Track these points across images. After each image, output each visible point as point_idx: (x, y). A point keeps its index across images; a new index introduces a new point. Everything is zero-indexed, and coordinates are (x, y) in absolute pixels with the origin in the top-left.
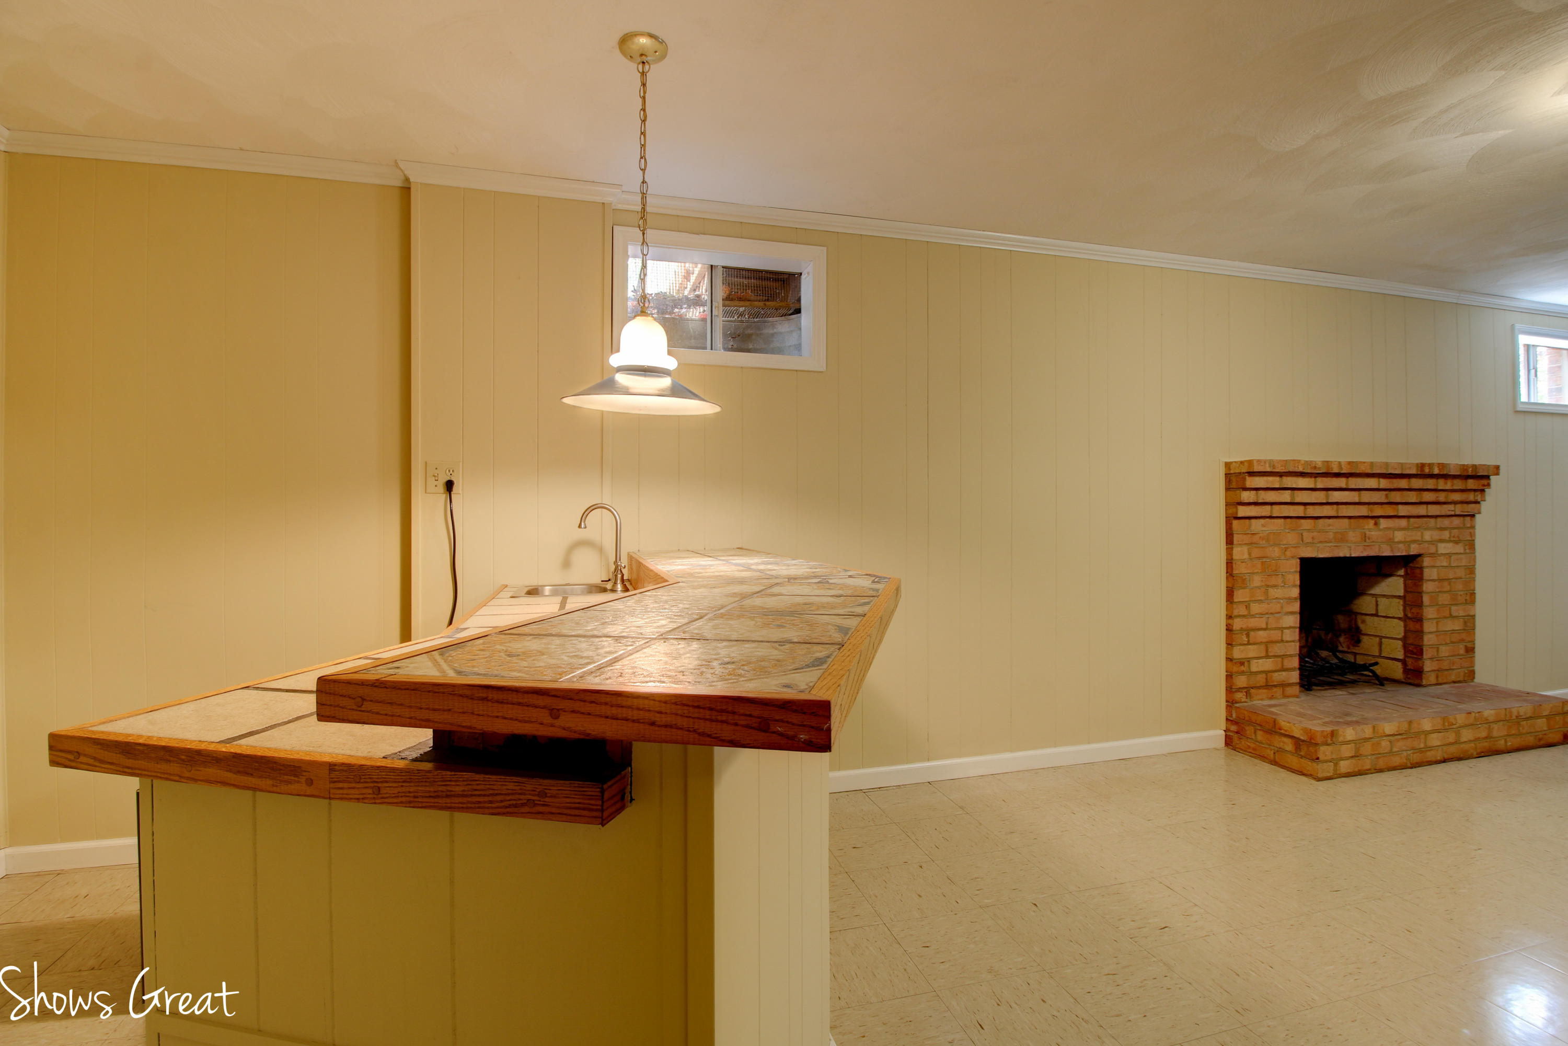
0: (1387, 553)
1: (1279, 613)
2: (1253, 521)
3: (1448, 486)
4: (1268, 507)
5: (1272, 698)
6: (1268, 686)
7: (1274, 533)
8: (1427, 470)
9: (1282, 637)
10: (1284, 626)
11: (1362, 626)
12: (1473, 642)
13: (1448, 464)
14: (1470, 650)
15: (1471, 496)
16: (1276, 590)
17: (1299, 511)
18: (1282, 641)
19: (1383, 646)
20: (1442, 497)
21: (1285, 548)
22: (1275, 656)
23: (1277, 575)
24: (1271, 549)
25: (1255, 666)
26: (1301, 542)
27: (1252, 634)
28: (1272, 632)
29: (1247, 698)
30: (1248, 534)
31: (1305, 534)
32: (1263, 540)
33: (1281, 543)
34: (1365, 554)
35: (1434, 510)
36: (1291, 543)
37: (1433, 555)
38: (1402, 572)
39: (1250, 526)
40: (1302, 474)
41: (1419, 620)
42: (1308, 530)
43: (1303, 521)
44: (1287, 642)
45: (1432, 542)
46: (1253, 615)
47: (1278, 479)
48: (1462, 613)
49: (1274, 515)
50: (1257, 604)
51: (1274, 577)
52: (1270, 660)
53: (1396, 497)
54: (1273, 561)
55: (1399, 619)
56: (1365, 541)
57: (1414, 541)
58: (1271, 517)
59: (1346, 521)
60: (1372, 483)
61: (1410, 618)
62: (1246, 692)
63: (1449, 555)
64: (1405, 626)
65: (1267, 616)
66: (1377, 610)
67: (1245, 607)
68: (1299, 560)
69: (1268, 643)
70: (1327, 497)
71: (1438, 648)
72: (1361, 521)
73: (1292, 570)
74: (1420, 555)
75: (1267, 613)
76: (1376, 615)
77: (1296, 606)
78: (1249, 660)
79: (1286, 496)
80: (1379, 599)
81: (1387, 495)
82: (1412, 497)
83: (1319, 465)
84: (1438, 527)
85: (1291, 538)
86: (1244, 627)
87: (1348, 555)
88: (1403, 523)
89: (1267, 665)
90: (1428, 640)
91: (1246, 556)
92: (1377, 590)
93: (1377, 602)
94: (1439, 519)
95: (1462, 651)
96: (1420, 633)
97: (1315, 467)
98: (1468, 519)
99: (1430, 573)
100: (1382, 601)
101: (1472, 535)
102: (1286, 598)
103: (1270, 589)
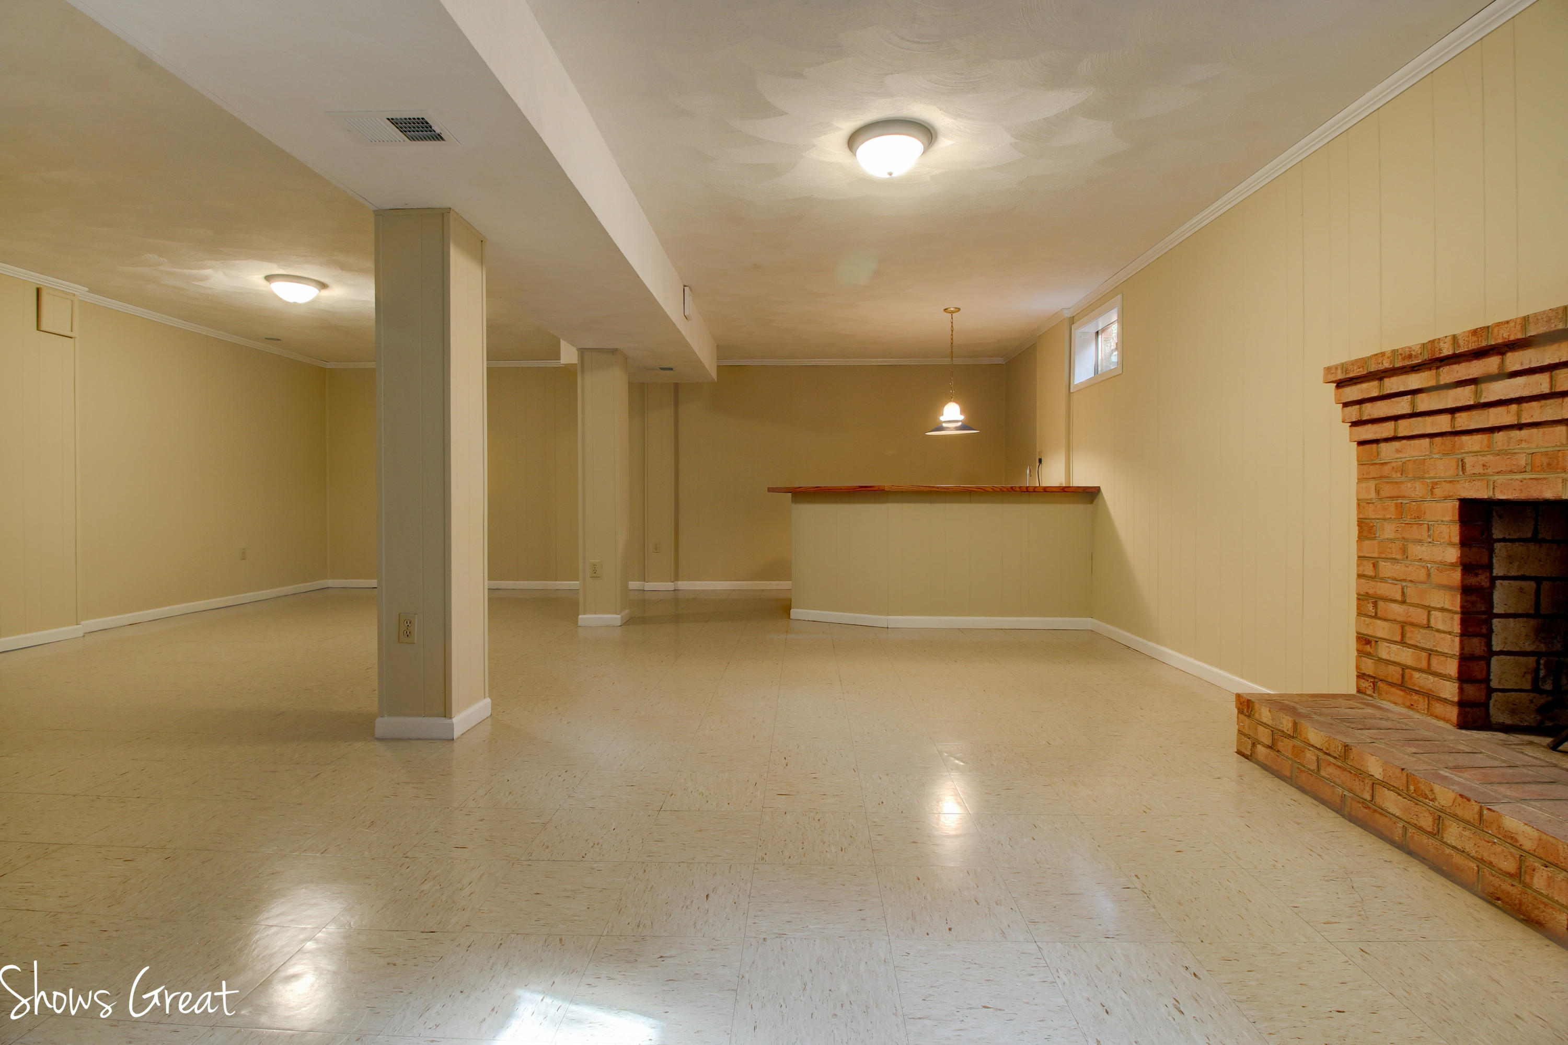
2: (1383, 446)
4: (1390, 425)
5: (1411, 707)
6: (1402, 685)
7: (1415, 461)
9: (1429, 620)
16: (1419, 547)
17: (1443, 423)
18: (1428, 627)
21: (1433, 483)
22: (1416, 647)
23: (1421, 525)
24: (1409, 485)
25: (1384, 652)
26: (1461, 473)
27: (1381, 604)
28: (1412, 609)
29: (1374, 692)
30: (1376, 464)
31: (1469, 460)
32: (1396, 472)
33: (1427, 476)
36: (1442, 475)
39: (1378, 454)
43: (1464, 439)
44: (1438, 631)
46: (1382, 578)
49: (1400, 435)
50: (1388, 564)
51: (1415, 526)
52: (1409, 650)
54: (1414, 503)
62: (1374, 683)
67: (1372, 565)
68: (1457, 503)
69: (1403, 625)
70: (1477, 394)
73: (1447, 518)
75: (1405, 580)
78: (1377, 640)
85: (1443, 467)
86: (1371, 592)
89: (1405, 656)
91: (1373, 495)
102: (1435, 562)
103: (1410, 546)
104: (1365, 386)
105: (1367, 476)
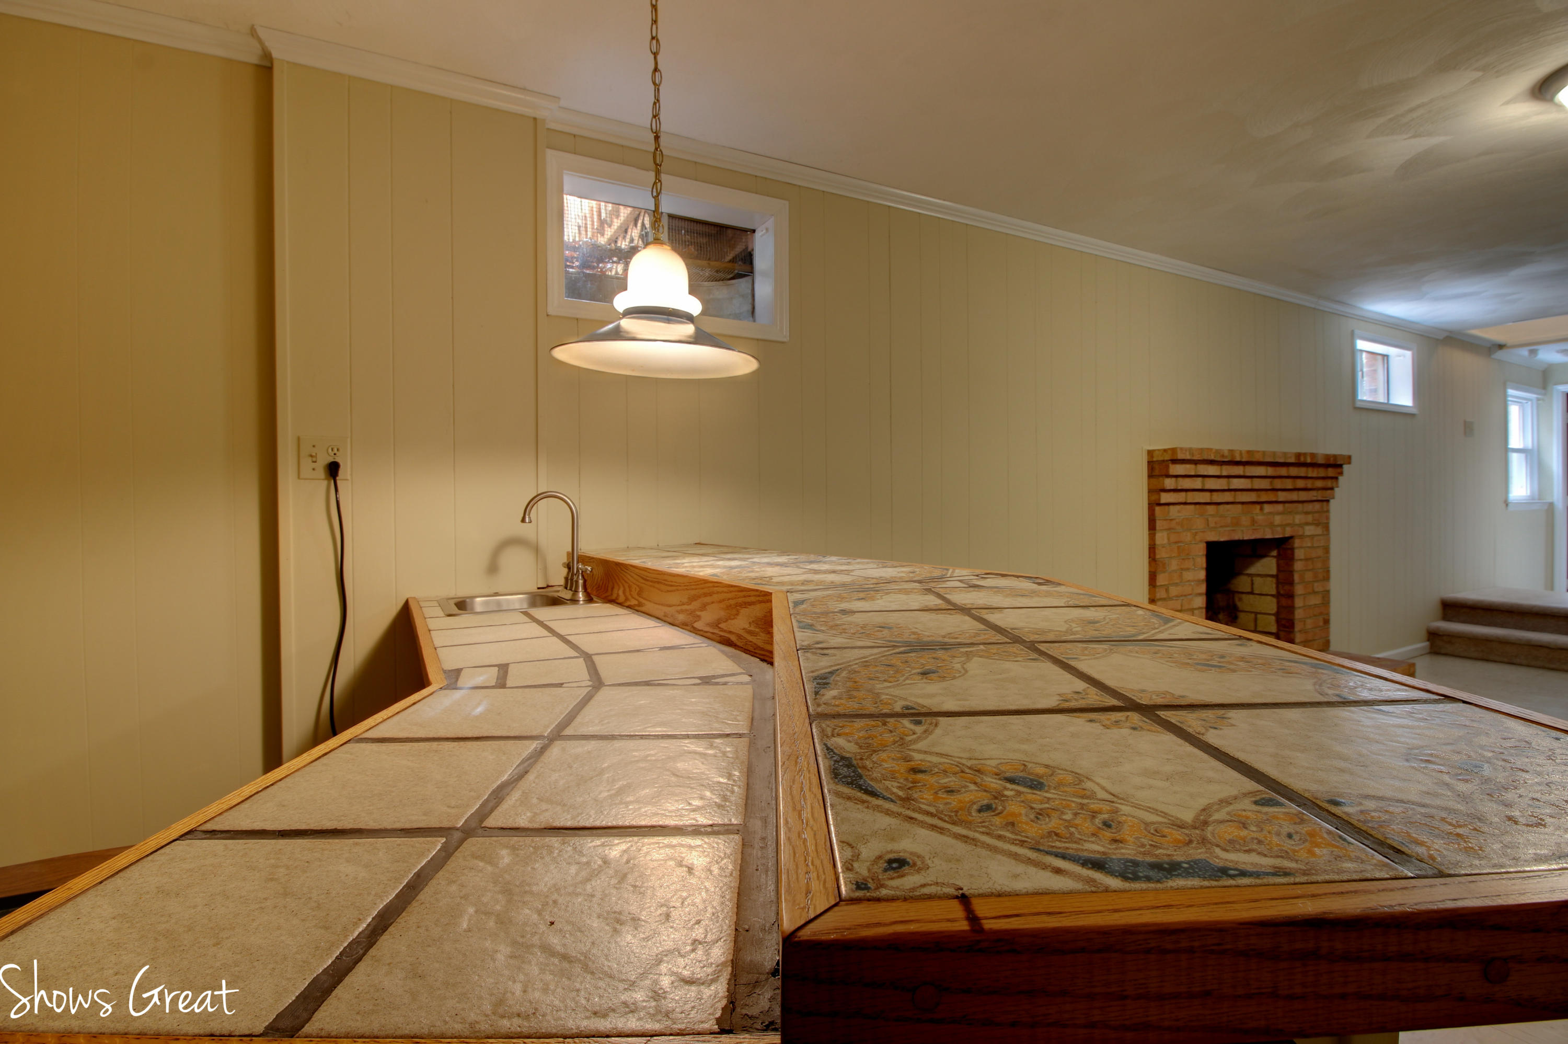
0: (1269, 536)
1: (1191, 594)
2: (1171, 507)
3: (1315, 475)
4: (1184, 494)
7: (1187, 519)
8: (1302, 459)
10: (1195, 607)
11: (1239, 604)
12: (1328, 614)
13: (1317, 454)
14: (1327, 622)
15: (1329, 483)
16: (1188, 573)
17: (1206, 497)
19: (1258, 622)
20: (1309, 483)
21: (1195, 533)
23: (1189, 559)
24: (1184, 534)
26: (1207, 527)
30: (1167, 520)
31: (1210, 519)
32: (1178, 525)
33: (1193, 528)
34: (1253, 537)
35: (1303, 496)
36: (1199, 528)
37: (1302, 537)
38: (1274, 553)
39: (1169, 512)
40: (1212, 462)
41: (1291, 596)
42: (1212, 516)
43: (1208, 507)
45: (1301, 525)
46: (1170, 598)
47: (1192, 466)
48: (1321, 589)
49: (1188, 502)
50: (1174, 587)
51: (1186, 561)
53: (1278, 484)
54: (1186, 546)
55: (1272, 596)
56: (1254, 525)
57: (1288, 525)
58: (1185, 504)
59: (1240, 506)
60: (1261, 471)
61: (1282, 595)
63: (1312, 537)
64: (1278, 603)
65: (1181, 598)
66: (1252, 588)
67: (1165, 591)
68: (1205, 544)
70: (1229, 484)
71: (1305, 621)
72: (1251, 506)
73: (1200, 554)
74: (1291, 537)
76: (1252, 593)
77: (1203, 588)
79: (1197, 483)
80: (1254, 578)
81: (1271, 483)
82: (1289, 484)
83: (1226, 453)
84: (1305, 511)
85: (1199, 524)
87: (1241, 539)
88: (1280, 507)
90: (1299, 614)
91: (1166, 541)
92: (1252, 570)
93: (1252, 581)
94: (1305, 504)
95: (1321, 623)
96: (1291, 609)
97: (1223, 456)
98: (1325, 503)
99: (1299, 554)
100: (1257, 580)
101: (1328, 518)
102: (1195, 581)
103: (1184, 573)
104: (1188, 466)
105: (1162, 528)
